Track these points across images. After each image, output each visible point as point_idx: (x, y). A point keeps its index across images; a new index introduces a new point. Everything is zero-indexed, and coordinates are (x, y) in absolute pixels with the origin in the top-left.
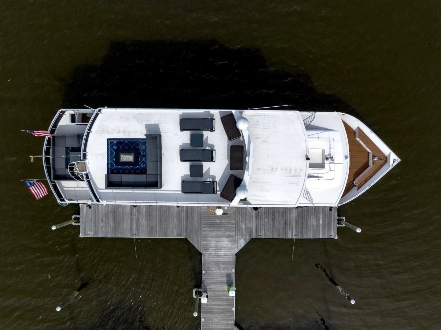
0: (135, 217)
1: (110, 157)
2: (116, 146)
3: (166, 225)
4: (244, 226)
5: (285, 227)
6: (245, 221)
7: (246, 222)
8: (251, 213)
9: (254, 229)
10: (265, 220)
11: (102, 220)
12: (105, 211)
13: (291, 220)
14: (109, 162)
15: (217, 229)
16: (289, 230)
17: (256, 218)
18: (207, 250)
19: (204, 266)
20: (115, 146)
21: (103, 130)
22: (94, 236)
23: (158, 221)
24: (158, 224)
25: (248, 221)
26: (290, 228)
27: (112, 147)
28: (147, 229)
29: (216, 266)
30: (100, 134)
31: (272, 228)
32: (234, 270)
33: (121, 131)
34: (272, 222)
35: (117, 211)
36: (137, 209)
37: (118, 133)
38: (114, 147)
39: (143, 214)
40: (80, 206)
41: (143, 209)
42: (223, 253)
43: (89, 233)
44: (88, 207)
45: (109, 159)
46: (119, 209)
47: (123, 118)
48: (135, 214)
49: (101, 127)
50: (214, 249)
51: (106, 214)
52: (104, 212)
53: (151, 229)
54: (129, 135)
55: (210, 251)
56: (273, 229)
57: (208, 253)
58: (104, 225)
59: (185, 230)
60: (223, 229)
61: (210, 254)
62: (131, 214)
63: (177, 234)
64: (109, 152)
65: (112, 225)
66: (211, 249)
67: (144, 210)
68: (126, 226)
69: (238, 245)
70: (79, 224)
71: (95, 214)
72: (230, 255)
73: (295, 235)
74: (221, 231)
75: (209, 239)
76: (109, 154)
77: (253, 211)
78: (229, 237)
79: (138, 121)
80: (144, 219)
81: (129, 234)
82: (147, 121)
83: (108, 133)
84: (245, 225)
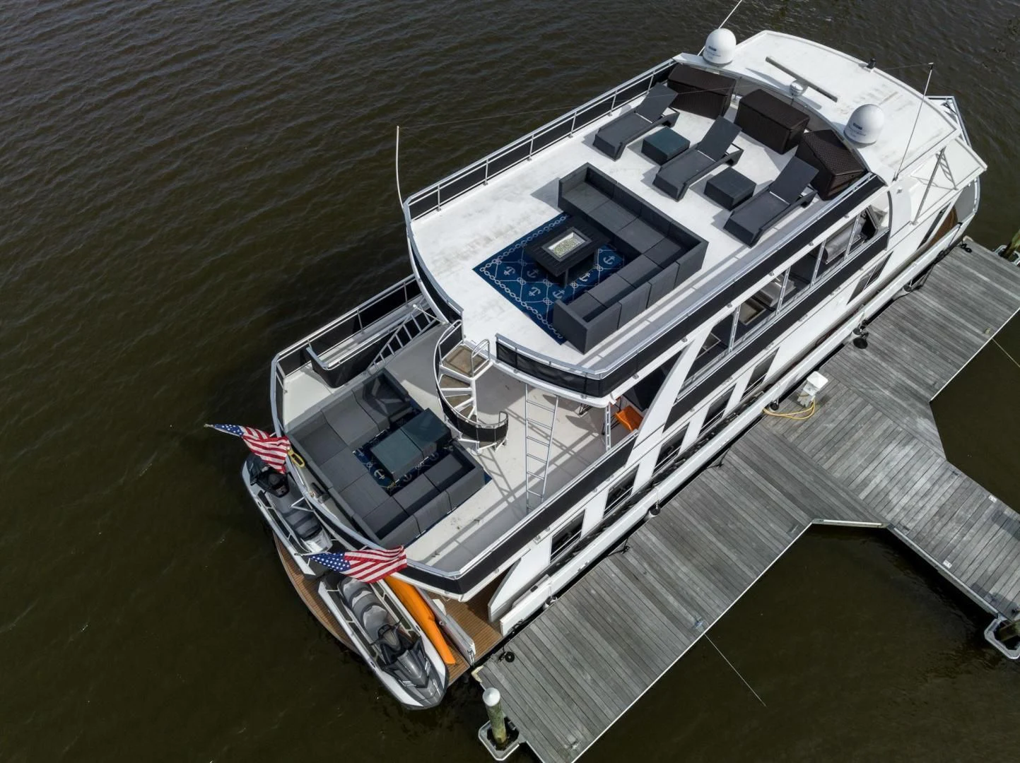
0: (650, 578)
1: (518, 296)
2: (508, 268)
3: (740, 529)
4: (887, 393)
5: (948, 333)
6: (876, 381)
7: (878, 381)
8: (865, 359)
9: (909, 382)
10: (905, 350)
11: (577, 664)
12: (560, 630)
13: (939, 314)
14: (526, 305)
15: (849, 444)
16: (964, 332)
17: (884, 359)
18: (888, 505)
19: (930, 548)
20: (507, 270)
21: (447, 260)
22: (594, 734)
23: (714, 540)
24: (719, 544)
25: (881, 378)
26: (959, 329)
27: (501, 276)
28: (710, 579)
29: (950, 525)
30: (448, 273)
31: (935, 353)
32: (993, 499)
33: (492, 237)
34: (919, 342)
35: (592, 601)
36: (635, 551)
37: (487, 243)
38: (506, 273)
39: (661, 552)
40: (479, 680)
41: (648, 539)
42: (923, 480)
43: (572, 739)
44: (504, 660)
45: (520, 301)
46: (593, 592)
47: (470, 215)
48: (642, 571)
49: (436, 258)
50: (896, 490)
51: (573, 638)
52: (561, 637)
53: (718, 571)
54: (516, 232)
55: (895, 502)
56: (938, 353)
57: (897, 510)
58: (593, 673)
59: (792, 505)
60: (860, 433)
61: (903, 508)
62: (635, 578)
63: (787, 529)
64: (506, 289)
65: (615, 655)
66: (891, 495)
67: (654, 539)
68: (651, 621)
69: (928, 438)
70: (521, 739)
71: (539, 665)
72: (939, 473)
73: (984, 332)
74: (860, 439)
75: (862, 477)
76: (509, 292)
77: (863, 353)
78: (889, 437)
79: (509, 199)
80: (677, 563)
81: (682, 636)
82: (528, 188)
83: (465, 258)
84: (885, 388)
